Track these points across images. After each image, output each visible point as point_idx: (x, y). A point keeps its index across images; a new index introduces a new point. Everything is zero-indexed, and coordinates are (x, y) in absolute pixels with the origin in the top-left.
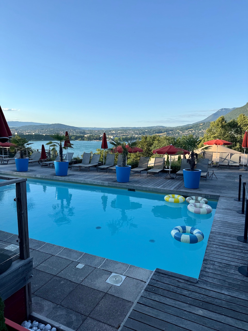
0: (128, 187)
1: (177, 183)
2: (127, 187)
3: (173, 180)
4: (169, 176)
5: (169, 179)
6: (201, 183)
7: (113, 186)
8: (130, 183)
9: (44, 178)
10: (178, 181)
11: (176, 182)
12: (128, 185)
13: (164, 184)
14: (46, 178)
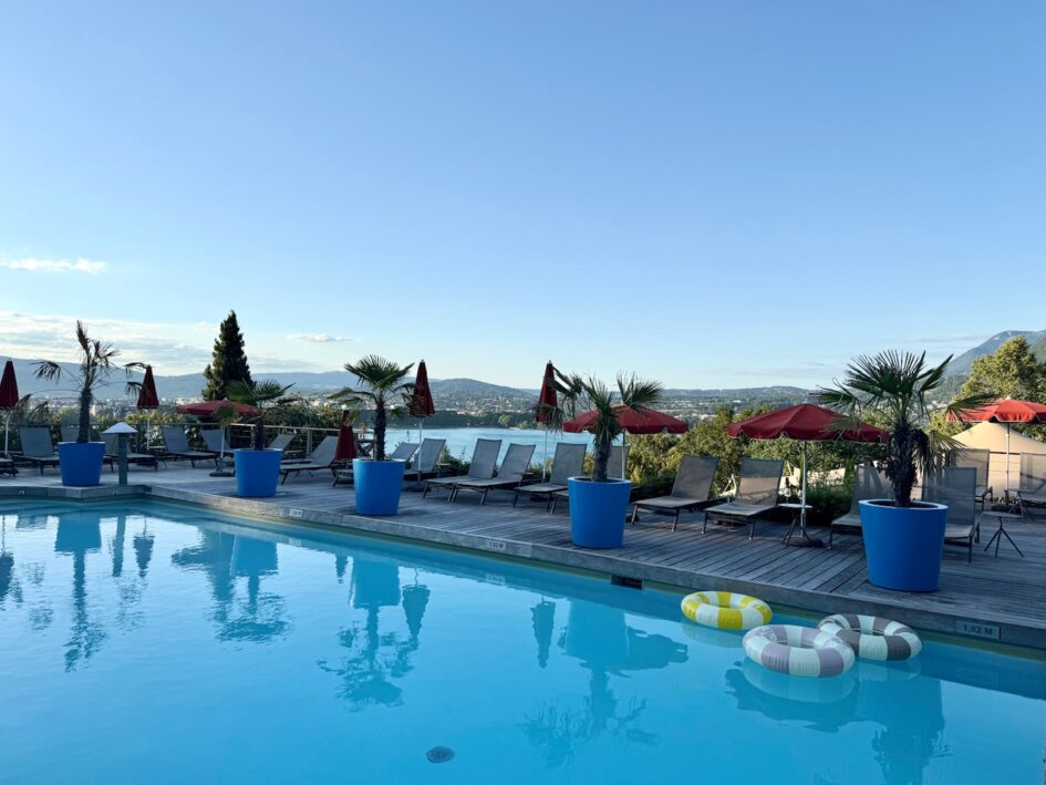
0: (610, 568)
1: (835, 566)
2: (607, 570)
3: (816, 552)
4: (798, 536)
5: (800, 545)
6: (946, 568)
7: (552, 559)
8: (623, 552)
9: (312, 519)
10: (840, 556)
11: (830, 562)
12: (611, 561)
13: (774, 565)
14: (319, 520)
